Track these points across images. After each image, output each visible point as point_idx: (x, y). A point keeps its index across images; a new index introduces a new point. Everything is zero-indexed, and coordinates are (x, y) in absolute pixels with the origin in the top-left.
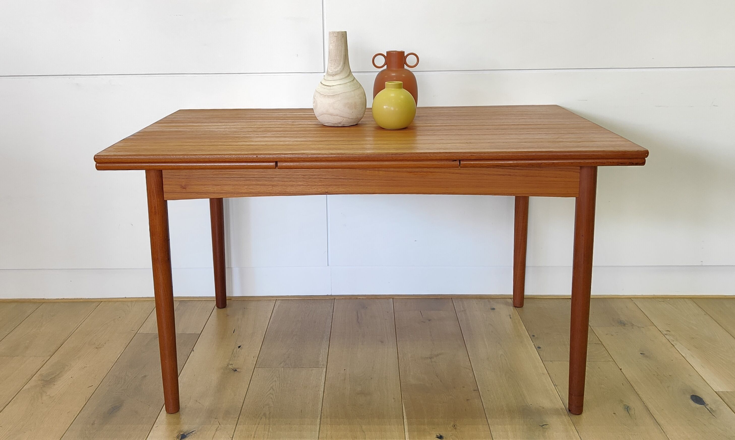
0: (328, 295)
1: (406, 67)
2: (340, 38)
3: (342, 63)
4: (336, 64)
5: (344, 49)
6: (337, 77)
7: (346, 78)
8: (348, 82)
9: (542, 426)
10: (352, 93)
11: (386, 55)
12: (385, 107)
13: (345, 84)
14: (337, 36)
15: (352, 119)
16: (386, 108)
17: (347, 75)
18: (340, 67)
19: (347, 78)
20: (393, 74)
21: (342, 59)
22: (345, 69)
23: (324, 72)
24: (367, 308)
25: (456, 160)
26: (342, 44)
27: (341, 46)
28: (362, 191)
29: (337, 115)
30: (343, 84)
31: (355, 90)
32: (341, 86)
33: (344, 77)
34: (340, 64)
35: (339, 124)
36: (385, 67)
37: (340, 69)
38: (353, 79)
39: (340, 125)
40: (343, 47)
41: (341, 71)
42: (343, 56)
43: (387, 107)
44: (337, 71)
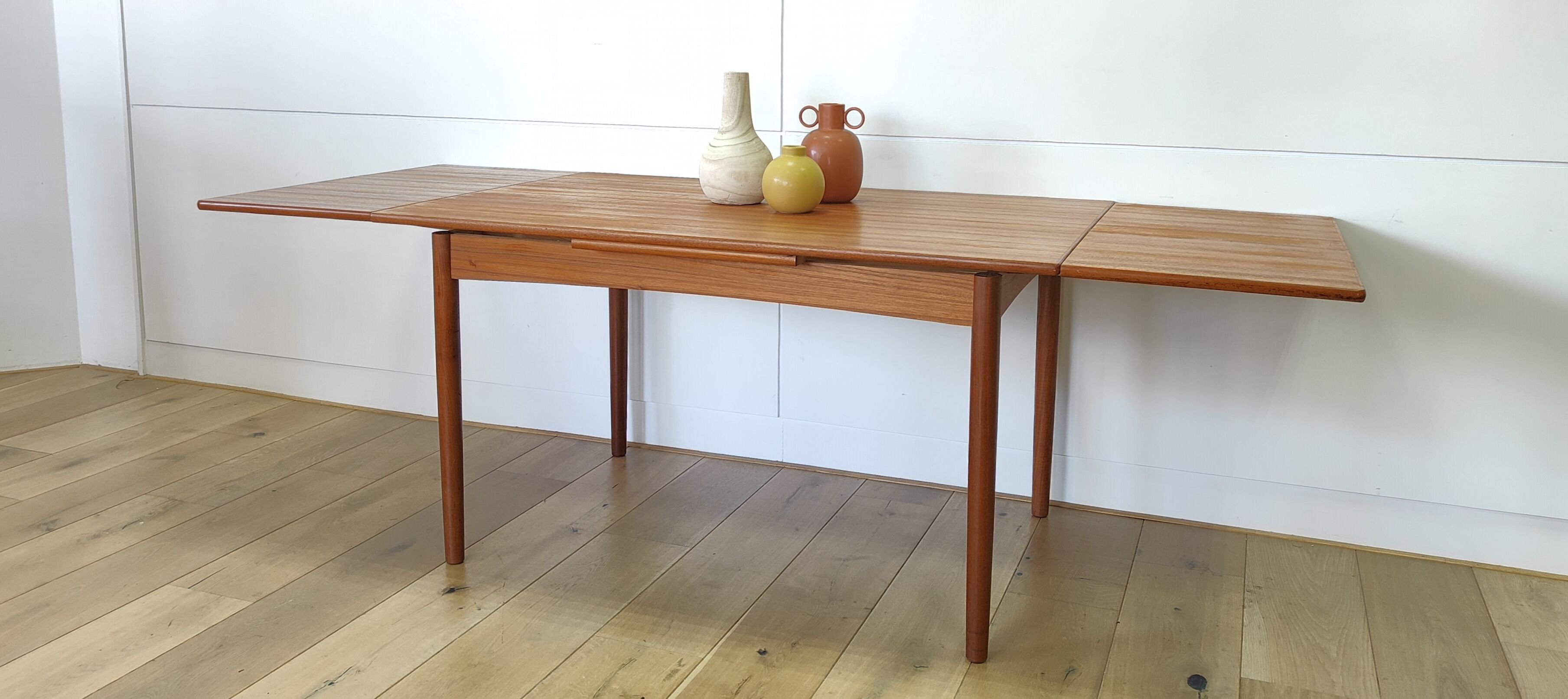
0: (777, 461)
1: (846, 127)
2: (735, 82)
3: (736, 117)
4: (728, 117)
5: (740, 98)
6: (727, 135)
7: (739, 137)
8: (740, 143)
9: (917, 667)
10: (743, 158)
11: (818, 109)
12: (776, 180)
13: (735, 145)
14: (730, 79)
15: (743, 195)
16: (778, 182)
17: (741, 134)
18: (732, 122)
19: (741, 137)
20: (827, 137)
21: (737, 111)
22: (739, 125)
23: (781, 131)
24: (817, 485)
25: (792, 256)
26: (738, 89)
27: (736, 93)
28: (683, 289)
29: (720, 189)
30: (732, 145)
31: (747, 155)
32: (730, 148)
33: (738, 135)
34: (734, 116)
35: (726, 201)
36: (817, 127)
37: (733, 124)
38: (751, 140)
39: (727, 203)
40: (739, 94)
41: (734, 128)
42: (738, 107)
43: (779, 180)
44: (729, 127)
